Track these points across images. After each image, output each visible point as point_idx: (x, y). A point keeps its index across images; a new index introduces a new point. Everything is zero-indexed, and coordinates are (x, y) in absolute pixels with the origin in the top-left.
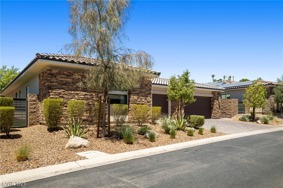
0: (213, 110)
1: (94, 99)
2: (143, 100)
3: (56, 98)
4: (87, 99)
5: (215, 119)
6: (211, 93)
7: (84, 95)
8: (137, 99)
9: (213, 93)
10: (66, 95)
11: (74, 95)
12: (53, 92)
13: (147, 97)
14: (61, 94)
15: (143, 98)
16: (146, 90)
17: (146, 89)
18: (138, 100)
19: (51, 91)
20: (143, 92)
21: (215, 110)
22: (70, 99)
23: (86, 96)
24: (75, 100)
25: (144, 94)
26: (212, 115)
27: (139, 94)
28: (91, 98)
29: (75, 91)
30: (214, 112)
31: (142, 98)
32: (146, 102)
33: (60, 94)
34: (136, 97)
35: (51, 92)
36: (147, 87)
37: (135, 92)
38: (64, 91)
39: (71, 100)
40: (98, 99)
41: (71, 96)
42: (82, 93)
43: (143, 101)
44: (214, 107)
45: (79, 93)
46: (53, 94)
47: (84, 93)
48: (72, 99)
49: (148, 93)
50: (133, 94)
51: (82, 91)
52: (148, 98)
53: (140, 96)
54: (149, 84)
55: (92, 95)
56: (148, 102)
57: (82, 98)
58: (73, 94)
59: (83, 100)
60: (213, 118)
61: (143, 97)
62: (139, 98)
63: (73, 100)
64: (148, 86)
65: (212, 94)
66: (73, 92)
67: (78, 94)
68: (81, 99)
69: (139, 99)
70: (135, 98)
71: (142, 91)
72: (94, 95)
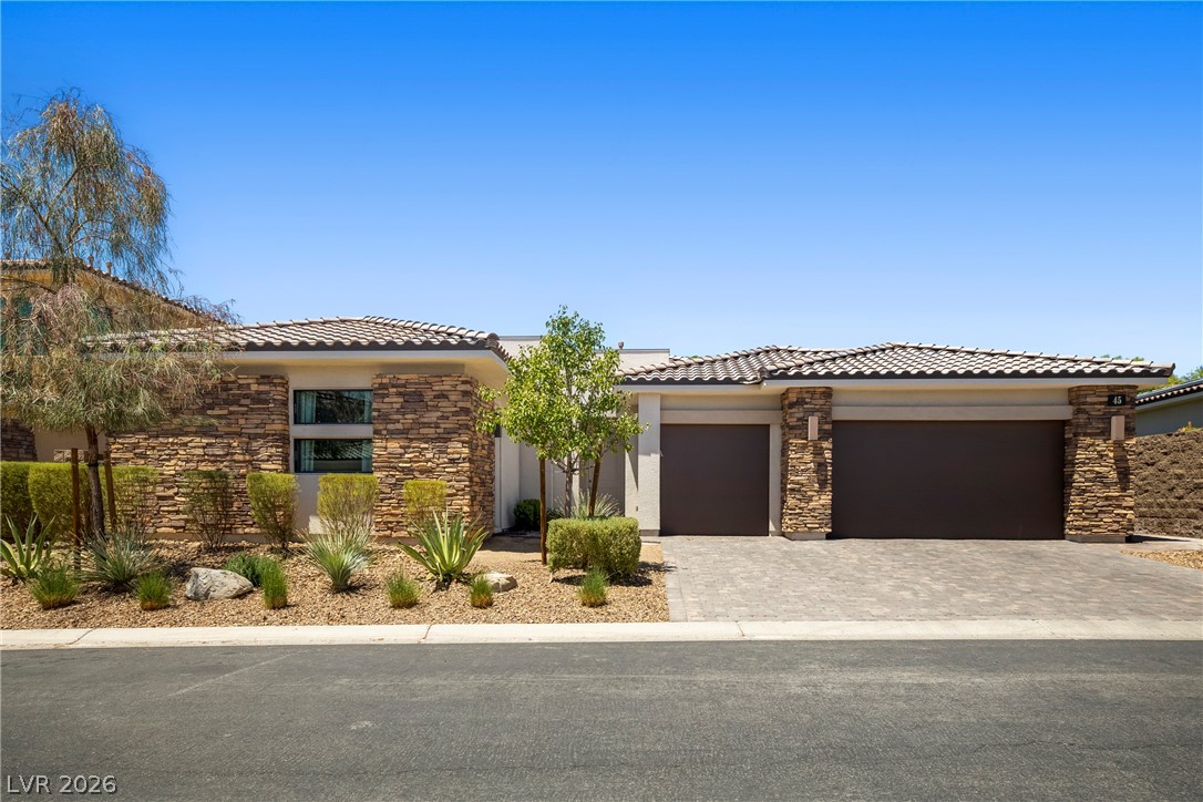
0: (1070, 494)
1: (236, 457)
2: (430, 455)
3: (127, 460)
4: (212, 458)
5: (1084, 540)
6: (1065, 398)
7: (204, 448)
8: (402, 451)
9: (1075, 397)
10: (154, 448)
11: (176, 447)
12: (119, 443)
13: (450, 440)
14: (139, 447)
15: (426, 446)
16: (439, 414)
17: (442, 409)
18: (407, 456)
19: (112, 440)
20: (428, 425)
21: (1085, 491)
22: (164, 460)
23: (209, 451)
24: (180, 463)
25: (433, 431)
26: (1068, 519)
27: (411, 432)
28: (227, 455)
29: (175, 435)
30: (1075, 501)
31: (422, 446)
32: (441, 461)
33: (136, 446)
34: (394, 446)
35: (114, 443)
36: (444, 404)
37: (390, 427)
38: (146, 439)
39: (167, 463)
40: (247, 458)
41: (167, 452)
42: (198, 439)
43: (429, 460)
44: (1076, 476)
45: (190, 442)
46: (118, 449)
47: (205, 441)
48: (169, 460)
49: (451, 426)
50: (384, 432)
51: (196, 434)
52: (450, 444)
53: (411, 440)
54: (458, 388)
55: (230, 446)
56: (452, 461)
57: (198, 455)
58: (173, 444)
59: (202, 461)
60: (1073, 539)
61: (426, 443)
62: (409, 447)
63: (173, 462)
64: (453, 398)
65: (1071, 403)
66: (171, 440)
67: (185, 444)
68: (195, 458)
69: (411, 450)
70: (389, 450)
71: (426, 420)
72: (235, 444)
